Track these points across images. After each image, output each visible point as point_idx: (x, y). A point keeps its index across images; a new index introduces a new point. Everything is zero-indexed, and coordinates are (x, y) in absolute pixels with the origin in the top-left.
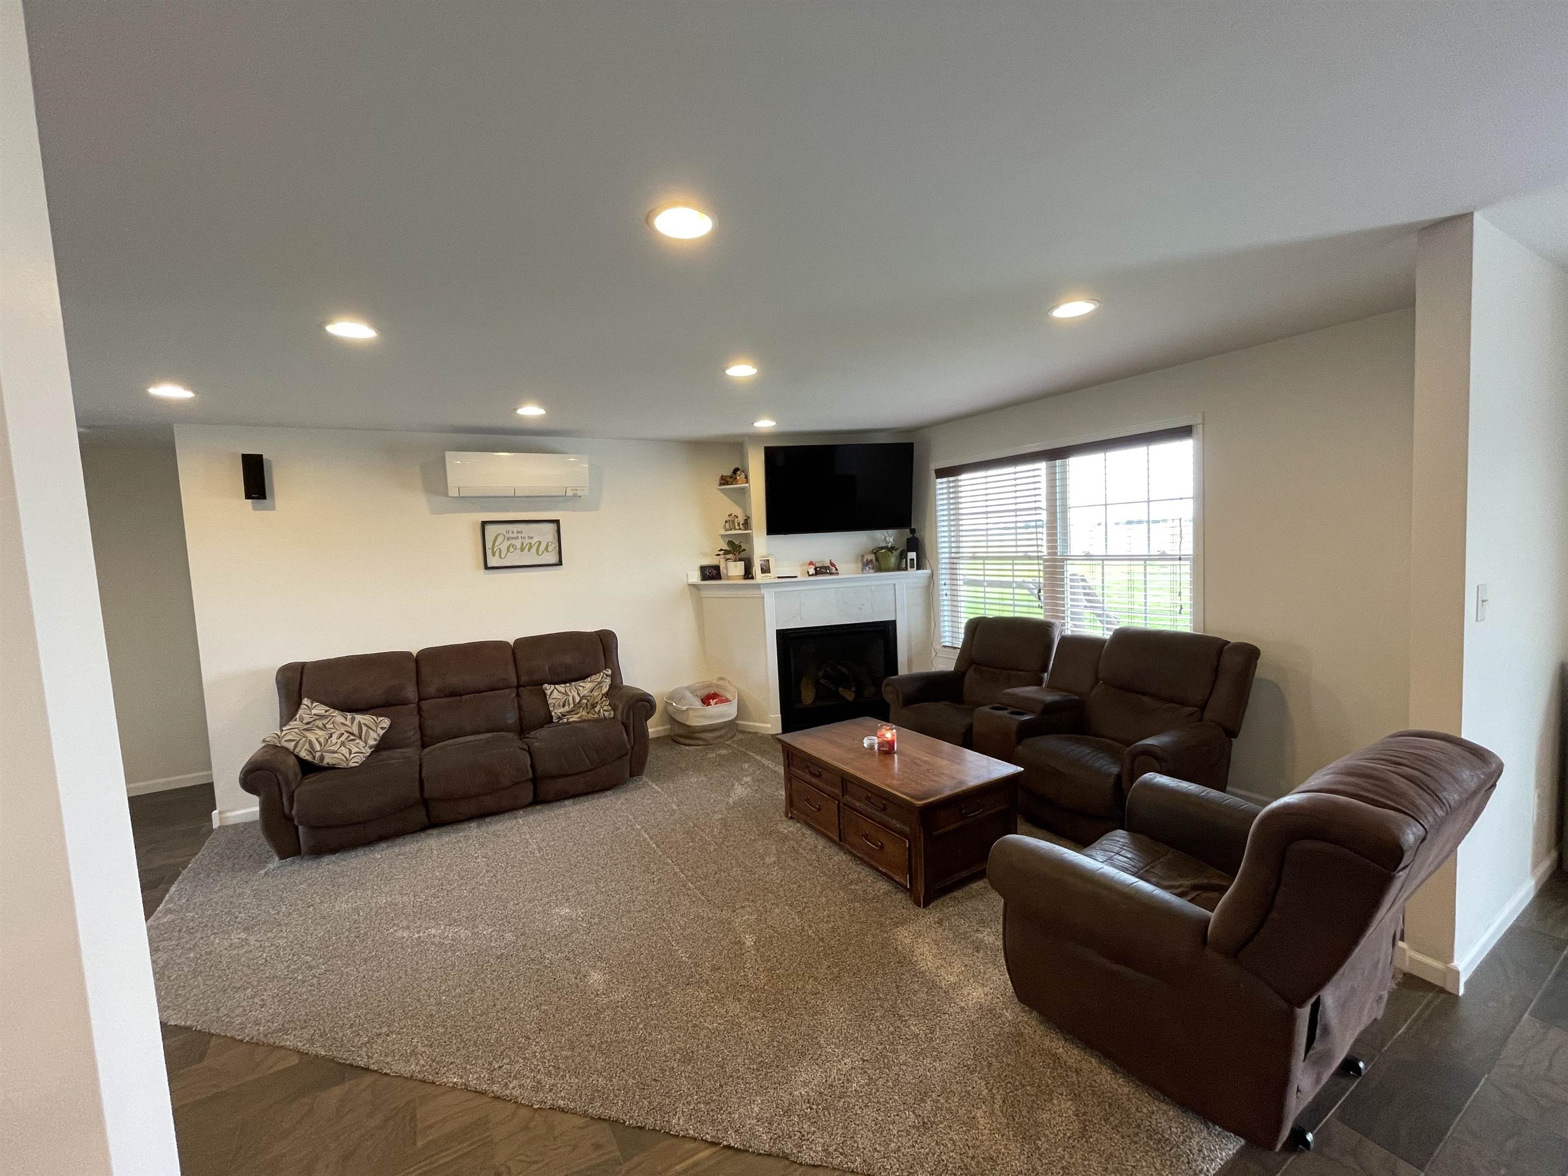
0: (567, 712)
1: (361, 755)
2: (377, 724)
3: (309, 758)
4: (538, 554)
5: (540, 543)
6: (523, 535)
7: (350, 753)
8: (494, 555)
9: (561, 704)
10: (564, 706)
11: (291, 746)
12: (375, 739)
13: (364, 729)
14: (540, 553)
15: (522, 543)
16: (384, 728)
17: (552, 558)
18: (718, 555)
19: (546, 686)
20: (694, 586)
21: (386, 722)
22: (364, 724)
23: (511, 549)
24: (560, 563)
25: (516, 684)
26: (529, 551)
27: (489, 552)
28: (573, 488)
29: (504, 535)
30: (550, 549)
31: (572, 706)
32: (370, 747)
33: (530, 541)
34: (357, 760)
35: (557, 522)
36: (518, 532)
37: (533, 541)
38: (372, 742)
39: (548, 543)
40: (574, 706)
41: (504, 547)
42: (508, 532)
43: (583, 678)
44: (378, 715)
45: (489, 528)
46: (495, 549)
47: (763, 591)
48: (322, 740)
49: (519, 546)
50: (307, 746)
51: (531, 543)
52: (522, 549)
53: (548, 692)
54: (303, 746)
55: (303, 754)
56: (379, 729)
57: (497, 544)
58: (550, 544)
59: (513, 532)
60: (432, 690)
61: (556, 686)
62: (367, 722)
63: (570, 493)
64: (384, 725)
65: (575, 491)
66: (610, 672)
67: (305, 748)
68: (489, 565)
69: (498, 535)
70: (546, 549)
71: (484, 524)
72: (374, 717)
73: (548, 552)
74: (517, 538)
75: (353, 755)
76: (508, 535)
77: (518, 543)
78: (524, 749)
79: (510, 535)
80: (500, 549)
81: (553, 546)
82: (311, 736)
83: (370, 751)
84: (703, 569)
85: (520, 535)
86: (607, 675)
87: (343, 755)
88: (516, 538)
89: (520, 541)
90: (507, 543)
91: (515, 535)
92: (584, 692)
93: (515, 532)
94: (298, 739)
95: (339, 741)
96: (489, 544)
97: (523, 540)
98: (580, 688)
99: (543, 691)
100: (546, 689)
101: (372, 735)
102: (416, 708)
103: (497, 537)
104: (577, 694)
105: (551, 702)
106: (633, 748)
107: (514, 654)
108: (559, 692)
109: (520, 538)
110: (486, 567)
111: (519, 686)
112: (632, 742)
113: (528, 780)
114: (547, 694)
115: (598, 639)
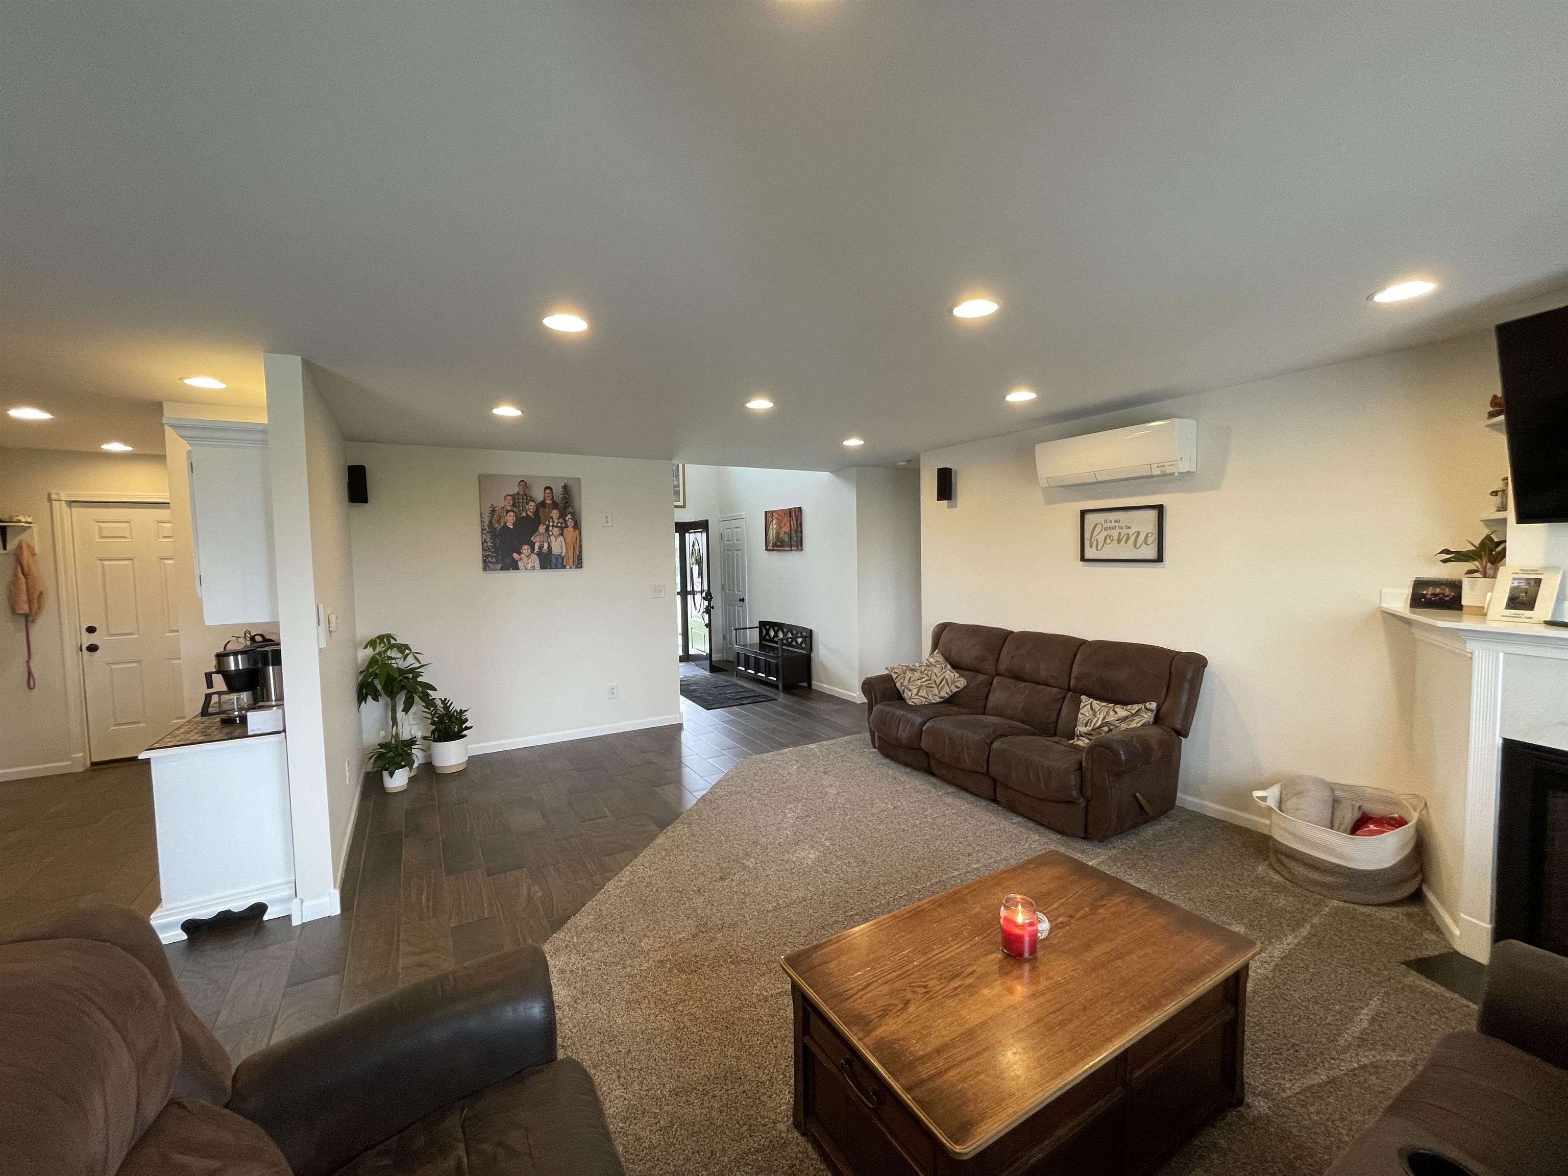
0: (1084, 733)
1: (924, 700)
2: (954, 682)
3: (899, 688)
4: (1135, 547)
5: (1139, 533)
6: (1120, 525)
7: (917, 695)
8: (1091, 547)
9: (1085, 722)
10: (1086, 726)
11: (894, 676)
12: (947, 693)
13: (944, 682)
14: (1138, 546)
15: (1120, 533)
16: (959, 687)
17: (1152, 553)
18: (1445, 561)
19: (1083, 698)
20: (1390, 617)
21: (962, 683)
23: (1108, 541)
24: (1160, 559)
25: (1066, 686)
26: (1126, 542)
27: (1087, 543)
28: (1159, 465)
29: (1102, 524)
30: (1150, 540)
32: (941, 698)
33: (1128, 531)
34: (916, 702)
35: (1160, 509)
36: (1116, 521)
37: (1131, 532)
38: (943, 694)
39: (1148, 534)
40: (1092, 729)
41: (1101, 538)
42: (1106, 521)
43: (1124, 703)
44: (961, 675)
45: (1089, 517)
46: (1093, 540)
47: (1471, 646)
48: (912, 679)
49: (1116, 537)
50: (902, 681)
51: (1128, 534)
52: (1119, 541)
53: (1082, 705)
54: (901, 679)
55: (898, 685)
56: (953, 686)
57: (1095, 534)
58: (1149, 535)
59: (1111, 521)
60: (1002, 667)
61: (1095, 703)
62: (948, 678)
63: (1157, 472)
64: (958, 685)
65: (1162, 468)
66: (1153, 705)
67: (900, 681)
68: (1086, 557)
69: (1097, 524)
70: (1145, 541)
71: (1083, 513)
72: (957, 675)
73: (1147, 544)
74: (1114, 528)
76: (1105, 525)
77: (1115, 534)
78: (987, 744)
79: (1109, 525)
80: (1097, 539)
81: (1153, 538)
82: (908, 674)
83: (938, 700)
84: (1419, 584)
85: (1117, 525)
86: (1147, 709)
89: (1118, 530)
90: (1104, 534)
91: (1113, 525)
92: (1111, 718)
93: (1113, 521)
94: (900, 673)
95: (920, 684)
96: (1087, 535)
97: (1120, 530)
98: (1112, 713)
99: (1081, 701)
100: (1084, 700)
101: (947, 689)
102: (990, 680)
103: (1095, 527)
104: (1104, 718)
105: (1080, 716)
106: (1088, 801)
107: (1076, 655)
108: (1092, 708)
109: (1117, 528)
110: (1083, 559)
111: (1069, 690)
112: (1089, 793)
113: (984, 774)
114: (1081, 707)
115: (1169, 662)
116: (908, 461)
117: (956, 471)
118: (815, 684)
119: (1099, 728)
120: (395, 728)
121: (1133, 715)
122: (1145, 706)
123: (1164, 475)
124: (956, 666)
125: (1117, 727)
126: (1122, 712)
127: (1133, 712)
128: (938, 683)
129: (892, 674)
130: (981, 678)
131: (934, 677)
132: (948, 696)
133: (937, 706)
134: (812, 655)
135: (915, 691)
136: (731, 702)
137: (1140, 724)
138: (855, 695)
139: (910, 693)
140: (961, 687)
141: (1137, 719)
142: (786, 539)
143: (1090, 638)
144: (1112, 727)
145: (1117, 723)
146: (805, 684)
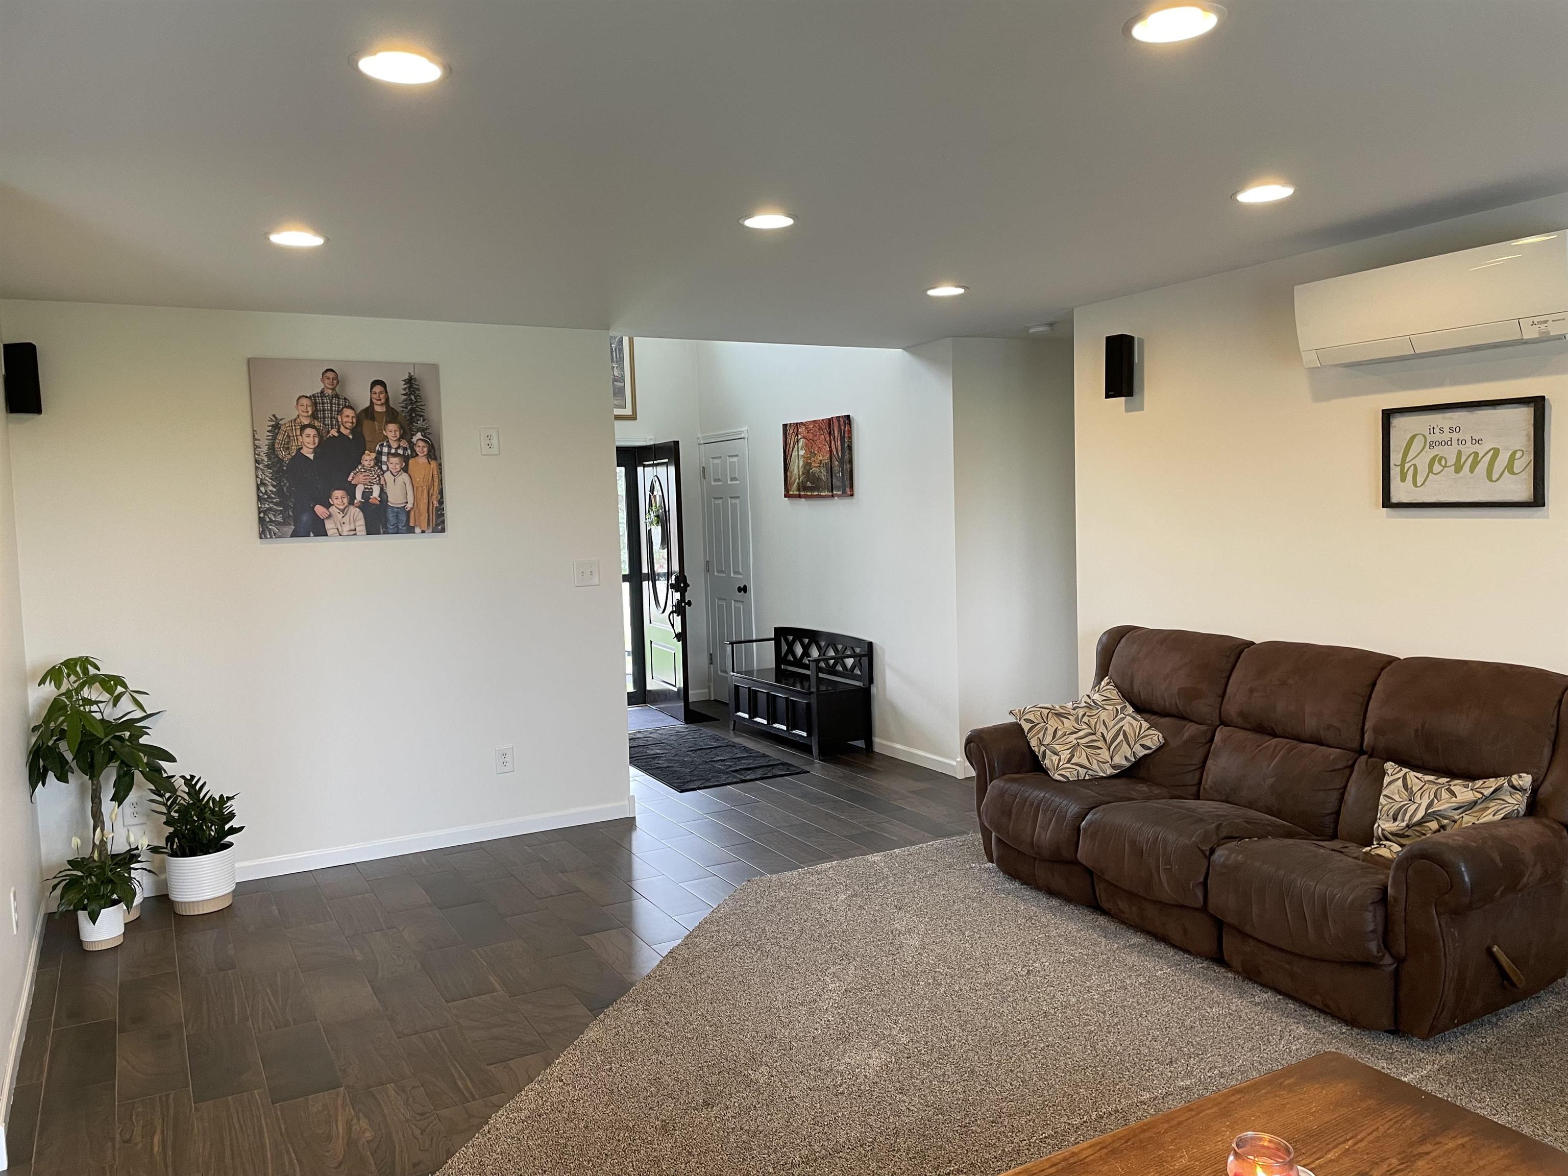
0: (1392, 834)
1: (1082, 771)
2: (1138, 737)
3: (1036, 749)
4: (1490, 478)
5: (1496, 452)
6: (1461, 436)
7: (1069, 761)
8: (1403, 479)
9: (1392, 812)
10: (1395, 820)
11: (1026, 727)
12: (1126, 758)
13: (1121, 737)
14: (1494, 477)
15: (1459, 453)
16: (1149, 748)
17: (1522, 490)
19: (1389, 766)
21: (1154, 739)
22: (1124, 732)
23: (1437, 468)
24: (1538, 500)
25: (1355, 745)
26: (1472, 470)
27: (1395, 472)
28: (1536, 320)
29: (1424, 436)
30: (1518, 465)
31: (1404, 824)
32: (1114, 767)
33: (1476, 448)
34: (1068, 775)
35: (1538, 404)
36: (1452, 430)
37: (1481, 449)
38: (1119, 760)
39: (1515, 452)
40: (1407, 826)
41: (1422, 463)
42: (1432, 430)
43: (1469, 776)
44: (1153, 725)
45: (1398, 423)
46: (1407, 466)
48: (1059, 733)
49: (1452, 461)
50: (1040, 735)
51: (1476, 454)
52: (1458, 468)
53: (1387, 780)
54: (1039, 732)
55: (1033, 743)
56: (1138, 745)
57: (1410, 455)
58: (1518, 455)
59: (1442, 430)
60: (1232, 708)
61: (1413, 777)
62: (1127, 730)
63: (1530, 333)
64: (1148, 743)
65: (1543, 326)
66: (1525, 780)
67: (1038, 736)
68: (1394, 499)
69: (1414, 437)
70: (1510, 467)
71: (1388, 415)
72: (1145, 725)
73: (1512, 472)
74: (1448, 443)
75: (1068, 765)
76: (1431, 438)
77: (1450, 453)
78: (1203, 852)
79: (1437, 437)
80: (1415, 465)
81: (1525, 461)
82: (1053, 723)
83: (1110, 771)
85: (1455, 436)
86: (1513, 787)
87: (1060, 760)
88: (1446, 443)
89: (1455, 447)
90: (1428, 455)
91: (1446, 436)
92: (1444, 804)
93: (1446, 430)
94: (1036, 722)
95: (1075, 742)
96: (1395, 458)
97: (1461, 447)
98: (1445, 795)
99: (1384, 773)
100: (1390, 772)
101: (1126, 750)
102: (1209, 735)
103: (1413, 438)
104: (1430, 805)
105: (1382, 800)
106: (1400, 961)
107: (1374, 684)
108: (1405, 785)
109: (1455, 442)
110: (1387, 502)
111: (1361, 752)
112: (1401, 948)
113: (1196, 909)
114: (1385, 783)
115: (1557, 698)
116: (1051, 325)
117: (1141, 341)
118: (880, 743)
119: (1420, 823)
120: (98, 830)
121: (1486, 799)
122: (1510, 782)
123: (1546, 338)
124: (1140, 709)
125: (1455, 822)
126: (1464, 792)
127: (1487, 792)
128: (1108, 740)
129: (1023, 723)
130: (1191, 730)
131: (1102, 729)
132: (1126, 764)
133: (1105, 781)
134: (874, 690)
135: (1065, 755)
136: (724, 777)
137: (1499, 817)
138: (955, 763)
139: (1055, 758)
140: (1154, 747)
141: (1494, 806)
142: (824, 475)
143: (1402, 653)
144: (1445, 822)
145: (1455, 815)
146: (860, 744)
